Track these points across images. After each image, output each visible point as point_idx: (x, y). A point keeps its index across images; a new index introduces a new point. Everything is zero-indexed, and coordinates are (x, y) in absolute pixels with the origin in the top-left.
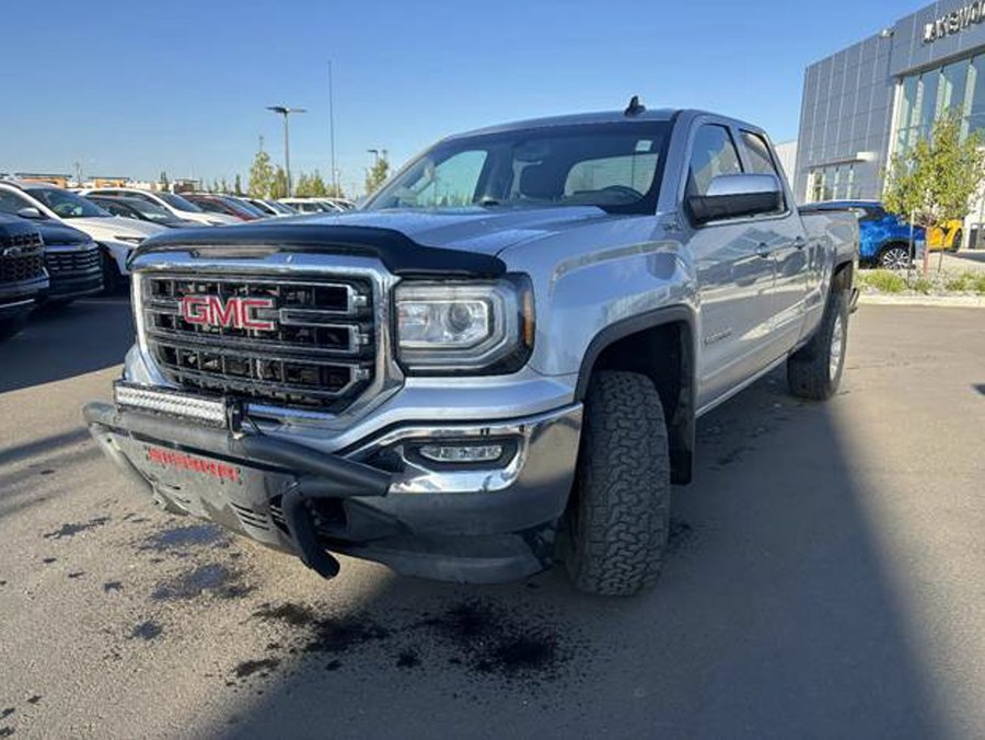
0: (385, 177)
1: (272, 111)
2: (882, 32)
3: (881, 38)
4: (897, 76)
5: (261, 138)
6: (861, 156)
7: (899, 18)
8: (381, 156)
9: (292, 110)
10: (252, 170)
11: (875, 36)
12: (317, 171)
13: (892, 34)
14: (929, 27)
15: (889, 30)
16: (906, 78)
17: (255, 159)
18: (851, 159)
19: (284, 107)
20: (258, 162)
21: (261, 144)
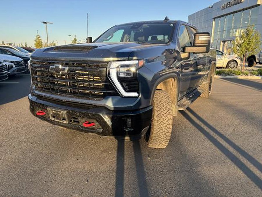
1: (42, 23)
3: (210, 8)
5: (37, 31)
7: (214, 3)
8: (75, 37)
9: (48, 23)
10: (35, 41)
11: (208, 8)
12: (54, 41)
13: (212, 7)
16: (216, 19)
17: (36, 37)
19: (45, 22)
20: (37, 38)
21: (38, 32)
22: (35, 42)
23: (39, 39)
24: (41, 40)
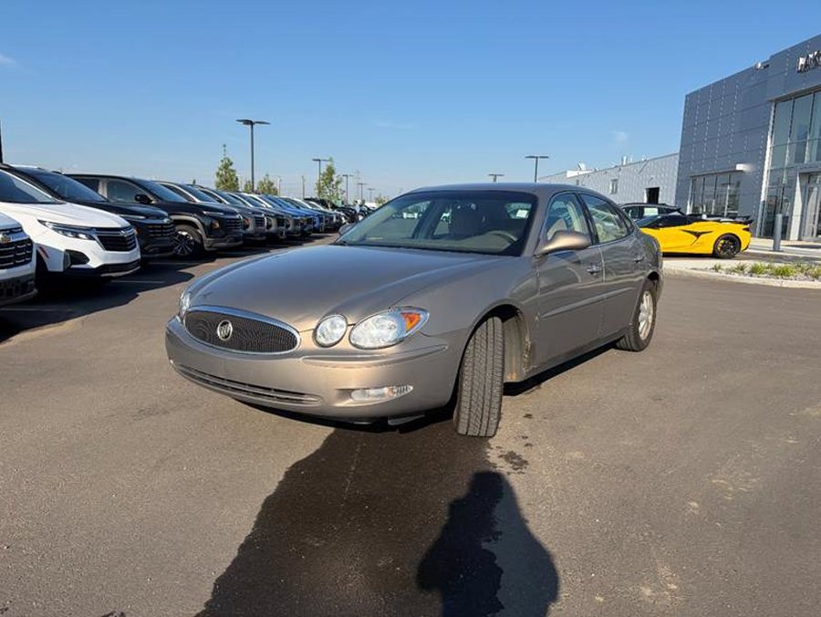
0: (332, 180)
1: (241, 123)
2: (756, 65)
4: (771, 101)
5: (224, 146)
6: (740, 167)
7: (774, 53)
8: (329, 163)
9: (258, 122)
10: (218, 174)
11: (751, 68)
13: (765, 67)
14: (802, 61)
15: (762, 64)
16: (780, 104)
17: (220, 164)
18: (731, 169)
19: (250, 119)
20: (223, 167)
21: (225, 150)
22: (218, 179)
23: (231, 167)
24: (232, 171)
